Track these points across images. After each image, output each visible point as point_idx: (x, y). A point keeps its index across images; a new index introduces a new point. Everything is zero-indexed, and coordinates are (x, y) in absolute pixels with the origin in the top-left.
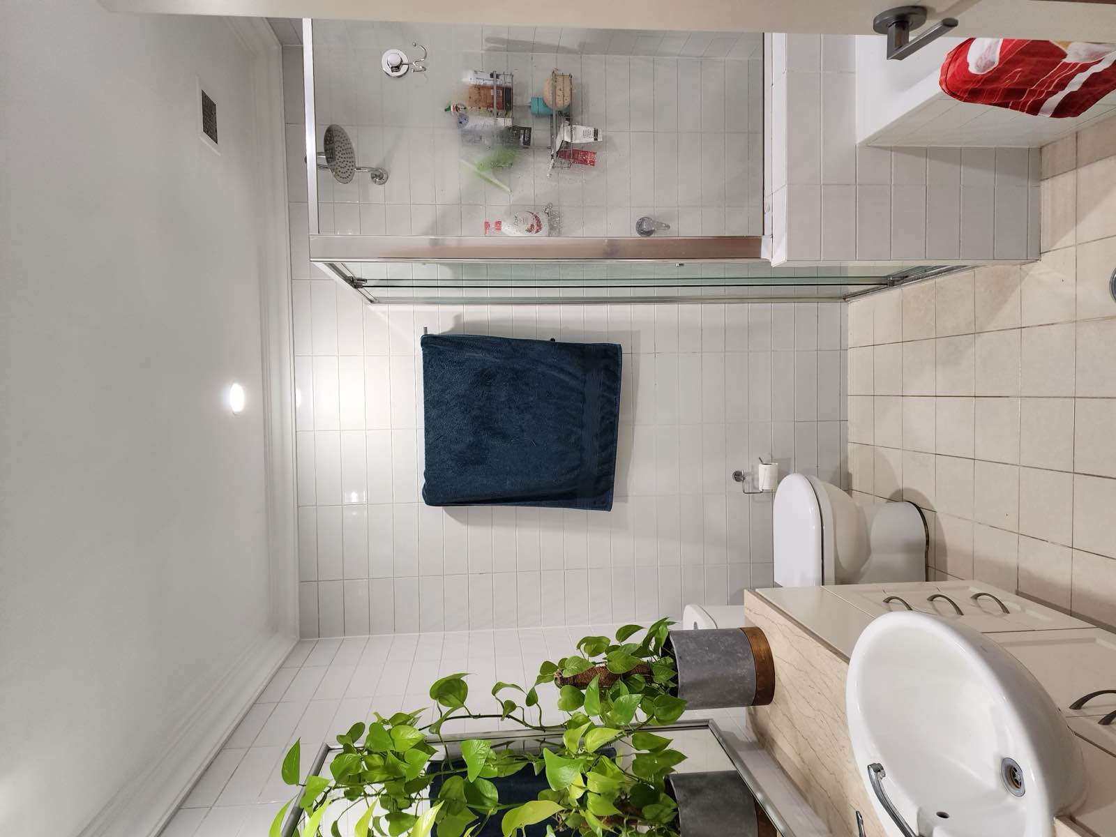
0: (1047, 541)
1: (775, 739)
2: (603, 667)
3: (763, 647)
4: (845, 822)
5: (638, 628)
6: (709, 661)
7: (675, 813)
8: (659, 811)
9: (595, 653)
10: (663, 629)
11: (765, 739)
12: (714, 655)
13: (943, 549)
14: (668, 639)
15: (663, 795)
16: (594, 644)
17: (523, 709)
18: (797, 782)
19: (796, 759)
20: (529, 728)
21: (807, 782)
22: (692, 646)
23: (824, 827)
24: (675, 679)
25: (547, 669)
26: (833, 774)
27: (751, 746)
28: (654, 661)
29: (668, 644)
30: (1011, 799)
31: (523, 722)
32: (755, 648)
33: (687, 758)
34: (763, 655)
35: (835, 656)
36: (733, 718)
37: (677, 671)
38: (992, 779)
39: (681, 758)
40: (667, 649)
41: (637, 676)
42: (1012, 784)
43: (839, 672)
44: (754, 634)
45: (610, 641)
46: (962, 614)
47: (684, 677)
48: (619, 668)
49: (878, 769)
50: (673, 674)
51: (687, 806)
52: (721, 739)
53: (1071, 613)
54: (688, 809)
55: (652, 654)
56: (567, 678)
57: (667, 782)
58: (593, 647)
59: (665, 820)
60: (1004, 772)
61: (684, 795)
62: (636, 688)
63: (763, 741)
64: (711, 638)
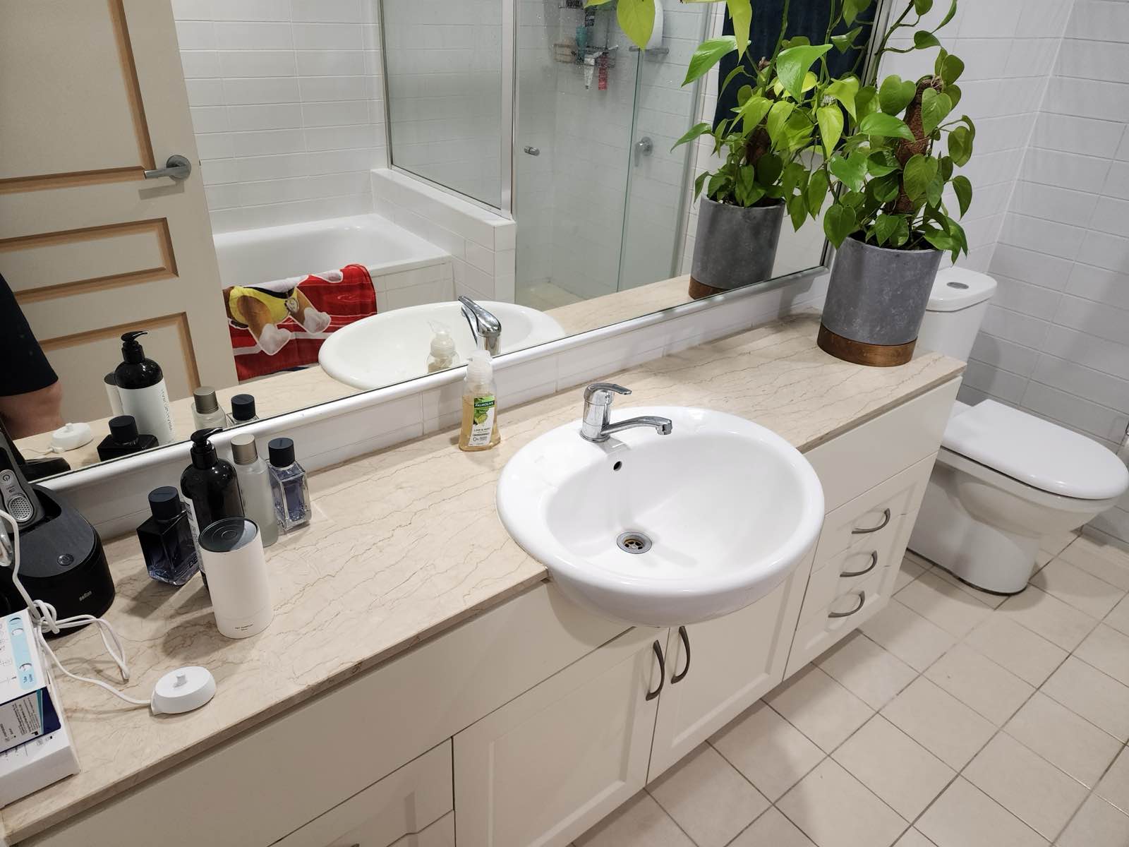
0: (898, 695)
1: (778, 334)
2: (925, 148)
3: (879, 359)
4: (667, 372)
5: (964, 208)
6: (883, 291)
7: (740, 203)
8: (746, 184)
9: (953, 141)
10: (948, 243)
11: (786, 323)
12: (887, 298)
13: (945, 592)
14: (931, 247)
15: (762, 192)
16: (962, 144)
17: (913, 26)
18: (728, 340)
19: (746, 348)
20: (888, 30)
21: (721, 351)
22: (909, 275)
23: (674, 351)
24: (873, 241)
25: (952, 67)
26: (711, 380)
27: (786, 304)
28: (916, 221)
29: (925, 245)
30: (619, 530)
31: (898, 24)
32: (880, 349)
33: (796, 230)
34: (868, 355)
35: (819, 435)
36: (816, 298)
37: (881, 247)
38: (644, 523)
39: (797, 225)
40: (918, 240)
41: (895, 192)
42: (632, 538)
43: (799, 432)
44: (901, 353)
45: (960, 166)
46: (841, 576)
47: (874, 254)
48: (913, 171)
49: (666, 429)
50: (881, 241)
51: (743, 217)
52: (799, 275)
53: (814, 664)
54: (741, 218)
55: (925, 220)
56: (921, 94)
57: (778, 202)
58: (961, 141)
59: (737, 191)
60: (643, 537)
61: (755, 218)
62: (880, 188)
63: (786, 320)
64: (911, 301)
